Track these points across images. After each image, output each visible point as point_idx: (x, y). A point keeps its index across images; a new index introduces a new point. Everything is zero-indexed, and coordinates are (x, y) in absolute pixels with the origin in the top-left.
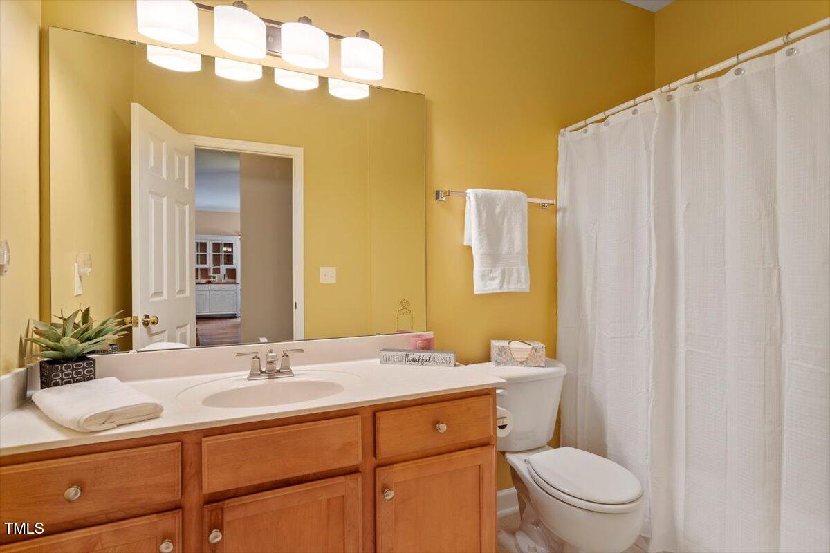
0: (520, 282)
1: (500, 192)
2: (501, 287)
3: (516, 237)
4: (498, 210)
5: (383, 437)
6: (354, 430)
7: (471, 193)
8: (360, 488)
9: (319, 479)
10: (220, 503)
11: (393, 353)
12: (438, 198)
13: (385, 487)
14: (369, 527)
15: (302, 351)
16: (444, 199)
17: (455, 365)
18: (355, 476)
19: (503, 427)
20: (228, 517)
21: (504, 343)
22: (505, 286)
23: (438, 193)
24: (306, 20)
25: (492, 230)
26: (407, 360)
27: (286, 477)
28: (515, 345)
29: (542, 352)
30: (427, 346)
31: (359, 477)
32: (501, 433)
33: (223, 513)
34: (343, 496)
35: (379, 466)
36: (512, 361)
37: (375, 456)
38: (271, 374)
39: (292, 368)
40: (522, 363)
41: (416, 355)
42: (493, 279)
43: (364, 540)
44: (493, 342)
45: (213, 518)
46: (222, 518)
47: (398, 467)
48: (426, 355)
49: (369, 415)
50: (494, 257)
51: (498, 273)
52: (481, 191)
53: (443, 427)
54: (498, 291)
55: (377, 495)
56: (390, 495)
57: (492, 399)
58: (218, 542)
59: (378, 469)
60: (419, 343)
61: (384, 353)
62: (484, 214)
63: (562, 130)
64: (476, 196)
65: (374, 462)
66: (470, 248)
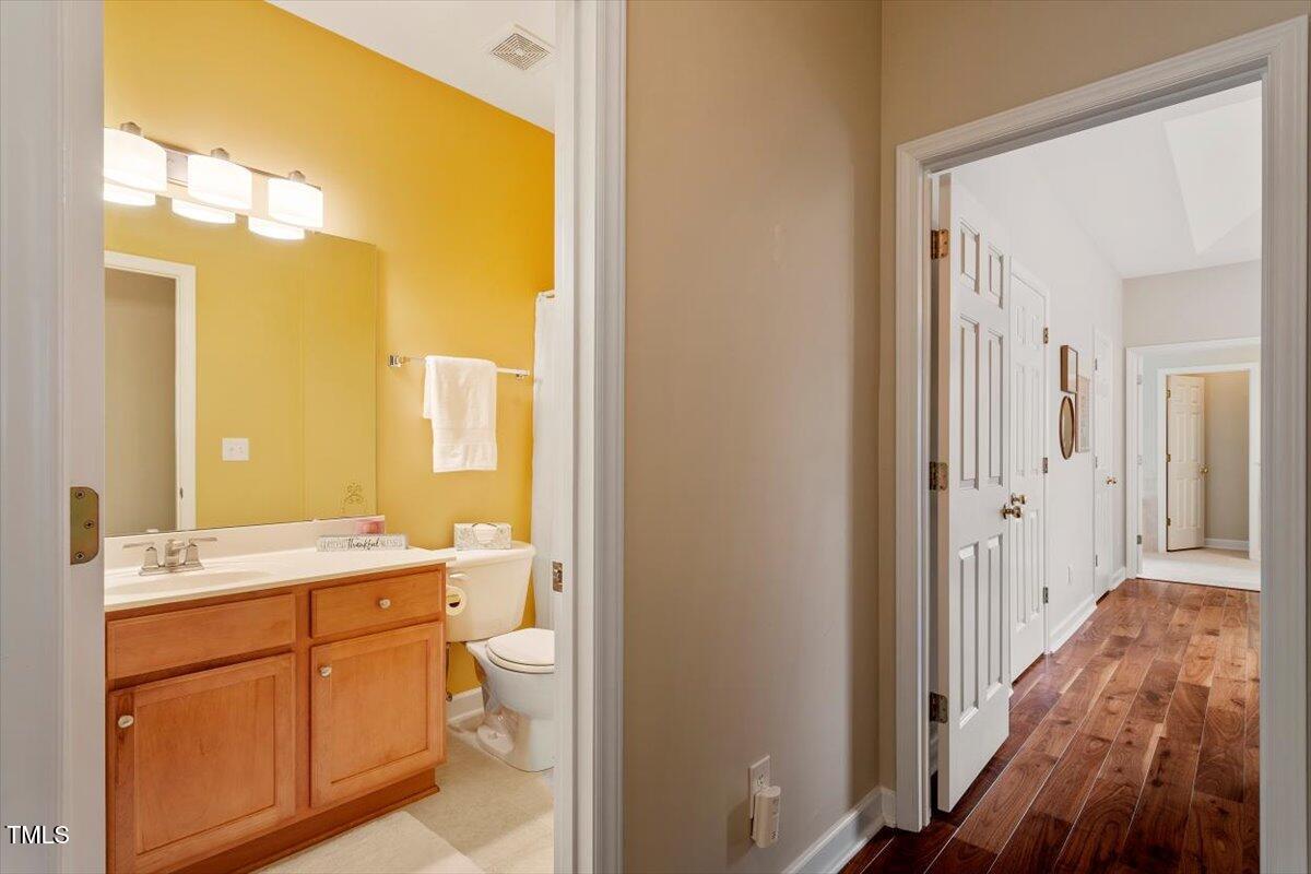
0: (485, 458)
1: (467, 360)
2: (464, 464)
3: (483, 410)
4: (462, 381)
5: (319, 616)
6: (288, 609)
7: (431, 361)
8: (293, 665)
9: (246, 660)
10: (130, 689)
11: (336, 539)
12: (392, 362)
13: (321, 666)
14: (304, 708)
15: (215, 539)
16: (399, 365)
17: (407, 548)
18: (286, 656)
19: (454, 605)
20: (138, 703)
21: (469, 526)
22: (468, 463)
23: (392, 358)
24: (222, 153)
25: (455, 402)
26: (350, 546)
27: (209, 658)
28: (481, 527)
29: (508, 533)
30: (376, 529)
31: (293, 656)
32: (450, 611)
33: (133, 698)
34: (274, 677)
35: (314, 645)
36: (476, 544)
37: (310, 635)
38: (172, 567)
39: (201, 561)
40: (486, 546)
41: (363, 539)
42: (455, 455)
43: (297, 722)
44: (456, 525)
45: (121, 702)
46: (133, 702)
47: (337, 645)
48: (373, 539)
49: (304, 594)
50: (456, 431)
51: (460, 449)
52: (442, 359)
53: (386, 603)
54: (460, 469)
55: (313, 674)
56: (327, 671)
57: (440, 576)
58: (128, 727)
59: (314, 649)
60: (366, 528)
61: (321, 539)
62: (445, 386)
63: (540, 294)
64: (437, 363)
65: (310, 641)
66: (429, 421)
